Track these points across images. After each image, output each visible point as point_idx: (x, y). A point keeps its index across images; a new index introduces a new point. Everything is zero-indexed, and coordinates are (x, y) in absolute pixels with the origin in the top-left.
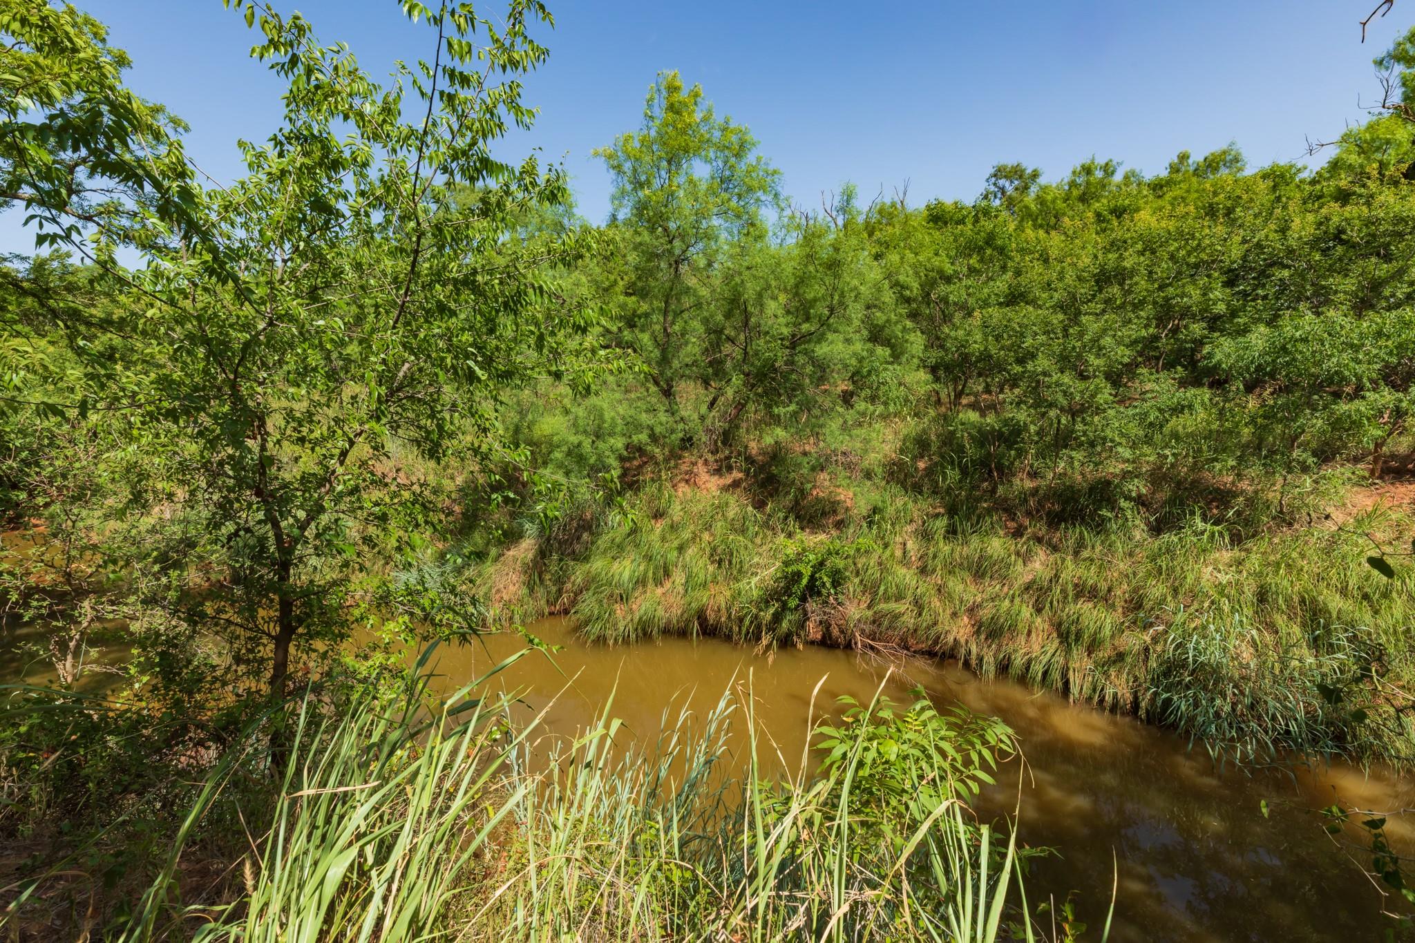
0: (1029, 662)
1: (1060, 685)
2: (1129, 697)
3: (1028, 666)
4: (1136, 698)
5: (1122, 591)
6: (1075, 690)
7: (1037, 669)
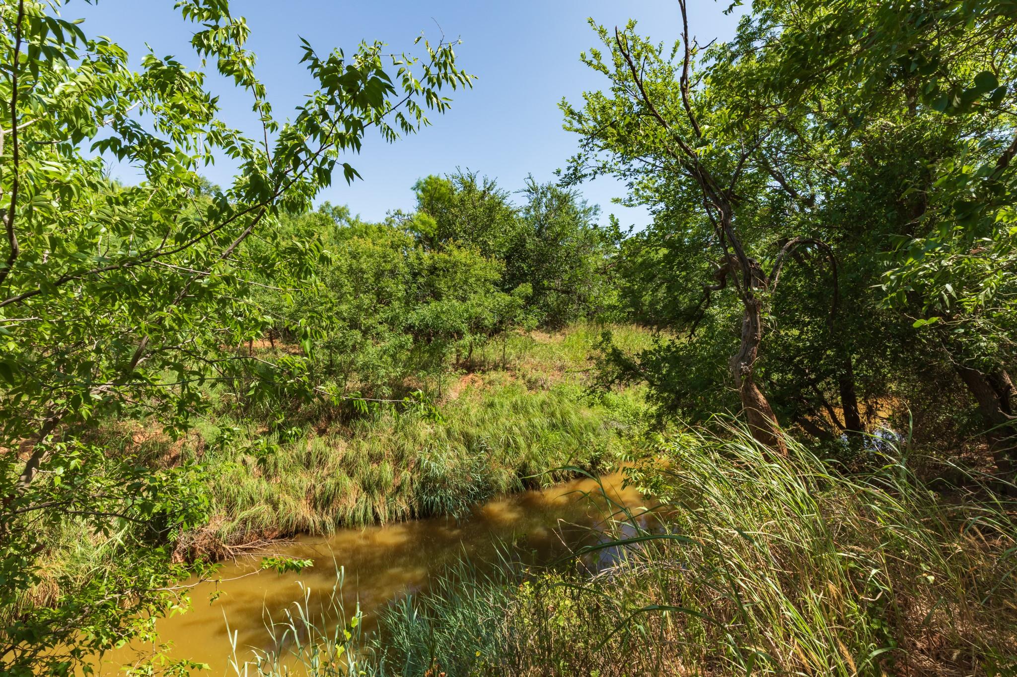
0: (354, 513)
1: (372, 518)
2: (408, 508)
3: (353, 517)
4: (411, 507)
5: (387, 452)
6: (382, 518)
7: (360, 514)
